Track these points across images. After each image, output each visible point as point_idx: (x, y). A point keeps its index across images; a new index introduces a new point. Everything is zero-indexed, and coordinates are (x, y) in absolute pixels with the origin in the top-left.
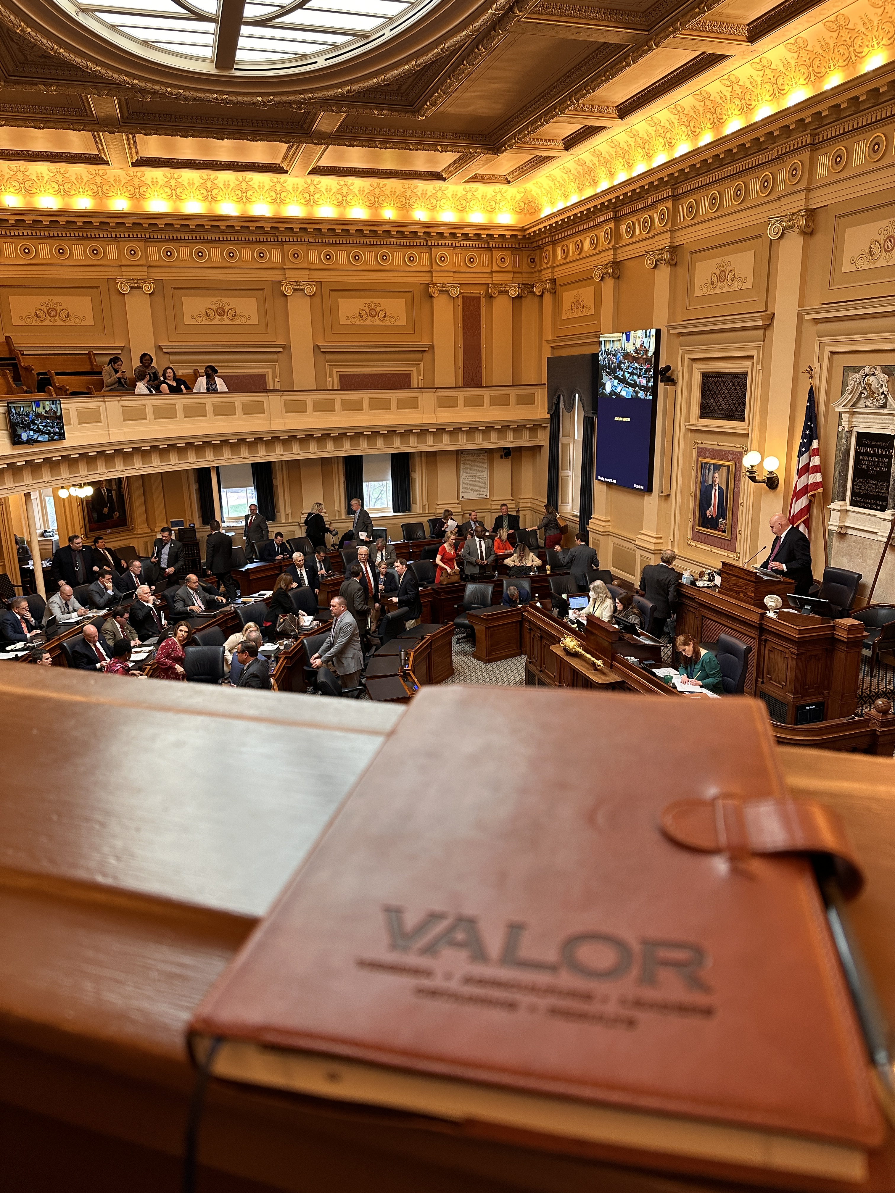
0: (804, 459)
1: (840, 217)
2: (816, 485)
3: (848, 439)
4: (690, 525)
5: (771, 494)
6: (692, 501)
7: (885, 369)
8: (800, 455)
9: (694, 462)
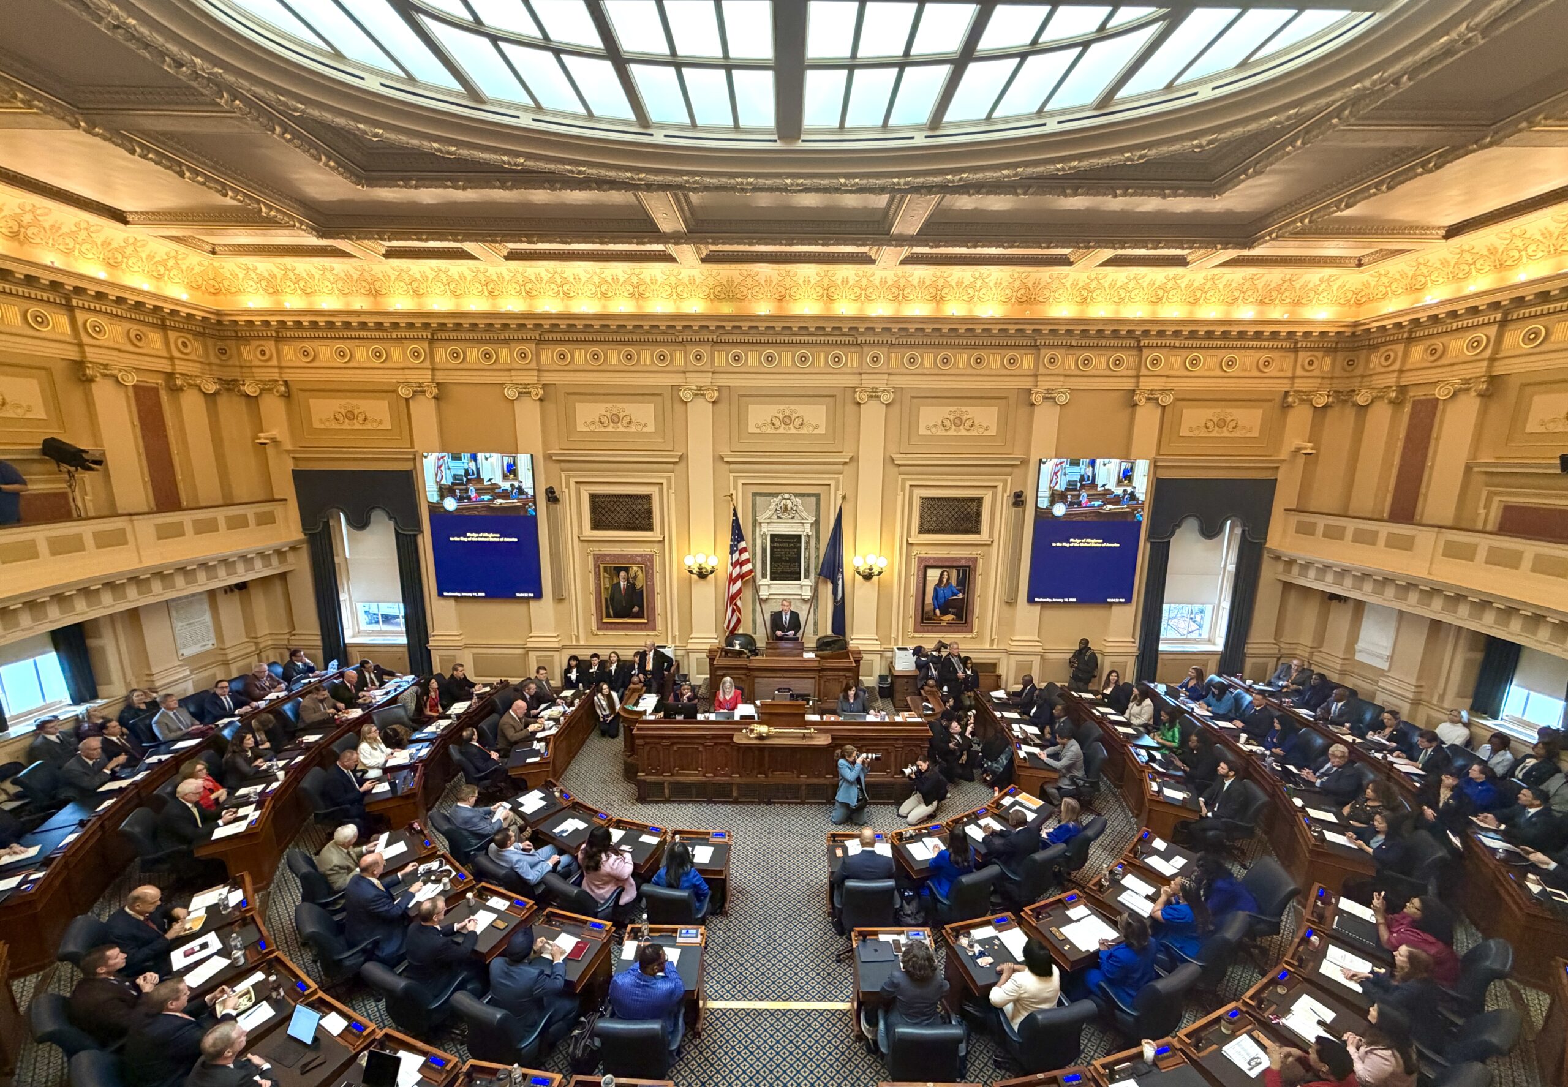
1: (743, 396)
2: (751, 571)
3: (764, 540)
4: (594, 618)
5: (702, 582)
6: (593, 598)
7: (796, 495)
8: (732, 553)
9: (591, 567)
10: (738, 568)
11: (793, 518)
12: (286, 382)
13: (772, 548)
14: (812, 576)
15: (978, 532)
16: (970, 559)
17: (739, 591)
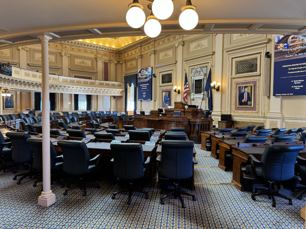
0: (185, 86)
1: (189, 42)
2: (188, 91)
3: (193, 81)
5: (179, 95)
7: (200, 67)
8: (184, 86)
9: (161, 93)
10: (186, 89)
11: (200, 74)
12: (125, 60)
13: (195, 84)
15: (257, 71)
16: (254, 82)
17: (186, 96)
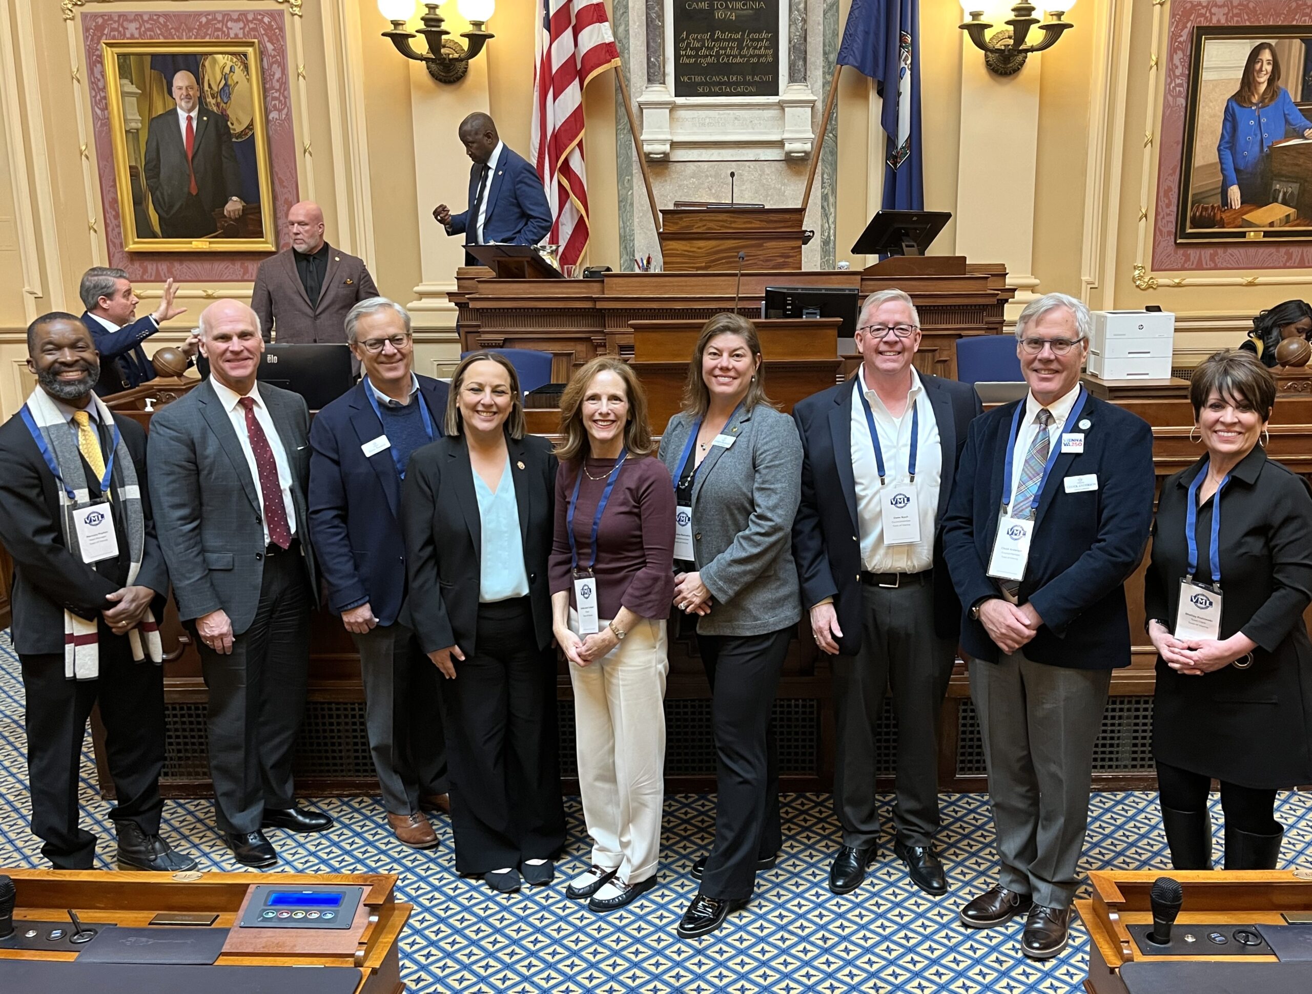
6: (89, 171)
9: (77, 59)
14: (817, 73)
